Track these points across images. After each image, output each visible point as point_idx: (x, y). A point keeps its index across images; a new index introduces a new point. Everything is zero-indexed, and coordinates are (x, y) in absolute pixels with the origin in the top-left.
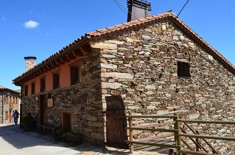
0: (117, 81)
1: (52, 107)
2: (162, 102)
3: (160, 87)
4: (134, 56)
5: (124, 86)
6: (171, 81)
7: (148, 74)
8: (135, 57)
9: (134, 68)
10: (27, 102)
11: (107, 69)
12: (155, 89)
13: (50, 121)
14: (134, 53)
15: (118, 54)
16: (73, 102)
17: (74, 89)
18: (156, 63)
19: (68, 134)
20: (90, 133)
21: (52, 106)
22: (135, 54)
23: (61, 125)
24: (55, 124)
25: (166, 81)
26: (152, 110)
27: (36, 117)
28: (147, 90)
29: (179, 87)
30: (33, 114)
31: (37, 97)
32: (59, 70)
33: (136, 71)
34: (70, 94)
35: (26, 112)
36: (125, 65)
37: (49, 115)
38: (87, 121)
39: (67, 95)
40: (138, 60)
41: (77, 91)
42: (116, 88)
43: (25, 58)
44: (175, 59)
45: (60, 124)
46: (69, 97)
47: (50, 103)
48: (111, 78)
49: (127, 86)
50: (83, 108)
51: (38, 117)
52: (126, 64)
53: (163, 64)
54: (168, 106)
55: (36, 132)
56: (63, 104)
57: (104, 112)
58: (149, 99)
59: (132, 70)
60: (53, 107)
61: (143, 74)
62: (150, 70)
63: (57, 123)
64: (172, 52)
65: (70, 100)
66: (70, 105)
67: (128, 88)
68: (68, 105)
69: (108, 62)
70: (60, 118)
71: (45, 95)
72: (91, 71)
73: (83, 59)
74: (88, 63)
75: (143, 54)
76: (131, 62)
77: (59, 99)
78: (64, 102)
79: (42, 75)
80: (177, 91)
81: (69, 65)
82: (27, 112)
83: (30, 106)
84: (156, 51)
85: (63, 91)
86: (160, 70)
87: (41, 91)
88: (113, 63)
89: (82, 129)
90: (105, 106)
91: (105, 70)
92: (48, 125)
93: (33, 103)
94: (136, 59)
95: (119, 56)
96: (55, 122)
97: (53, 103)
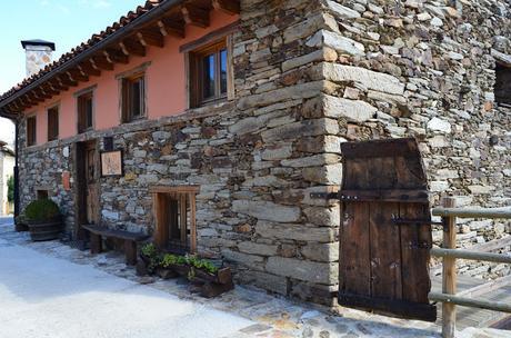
0: (364, 96)
1: (118, 177)
2: (461, 172)
3: (460, 128)
4: (405, 23)
5: (380, 114)
6: (483, 111)
7: (436, 84)
8: (409, 27)
9: (406, 61)
10: (34, 160)
11: (338, 53)
12: (449, 131)
13: (110, 215)
14: (405, 14)
15: (367, 9)
16: (198, 163)
17: (201, 120)
18: (455, 56)
19: (187, 257)
20: (266, 257)
21: (119, 172)
22: (409, 18)
23: (150, 229)
24: (130, 223)
25: (472, 110)
26: (439, 194)
27: (63, 202)
28: (431, 134)
29: (496, 132)
30: (56, 195)
31: (66, 149)
32: (143, 65)
33: (409, 72)
34: (185, 136)
35: (32, 190)
36: (385, 48)
37: (107, 197)
38: (254, 221)
39: (173, 141)
40: (414, 39)
41: (217, 126)
42: (361, 119)
43: (24, 44)
44: (493, 51)
45: (149, 224)
46: (180, 146)
47: (111, 163)
48: (350, 84)
49: (388, 117)
50: (236, 181)
51: (71, 203)
52: (387, 44)
53: (468, 62)
54: (471, 184)
55: (65, 243)
56: (160, 168)
57: (333, 196)
58: (436, 162)
59: (401, 65)
60: (123, 175)
61: (425, 83)
62: (441, 73)
63: (134, 220)
64: (486, 29)
65: (185, 156)
66: (187, 170)
67: (391, 121)
68: (175, 170)
69: (342, 29)
70: (148, 208)
71: (94, 141)
72: (276, 60)
73: (240, 21)
74: (262, 33)
75: (426, 23)
76: (399, 42)
77: (143, 153)
78: (164, 162)
79: (83, 86)
80: (492, 142)
81: (182, 49)
82: (36, 189)
83: (46, 173)
84: (455, 18)
85: (157, 129)
86: (461, 78)
87: (80, 132)
88: (354, 37)
89: (232, 243)
90: (335, 175)
91: (334, 56)
92: (104, 225)
93: (53, 163)
94: (410, 33)
95: (371, 15)
96: (129, 218)
97: (123, 165)
